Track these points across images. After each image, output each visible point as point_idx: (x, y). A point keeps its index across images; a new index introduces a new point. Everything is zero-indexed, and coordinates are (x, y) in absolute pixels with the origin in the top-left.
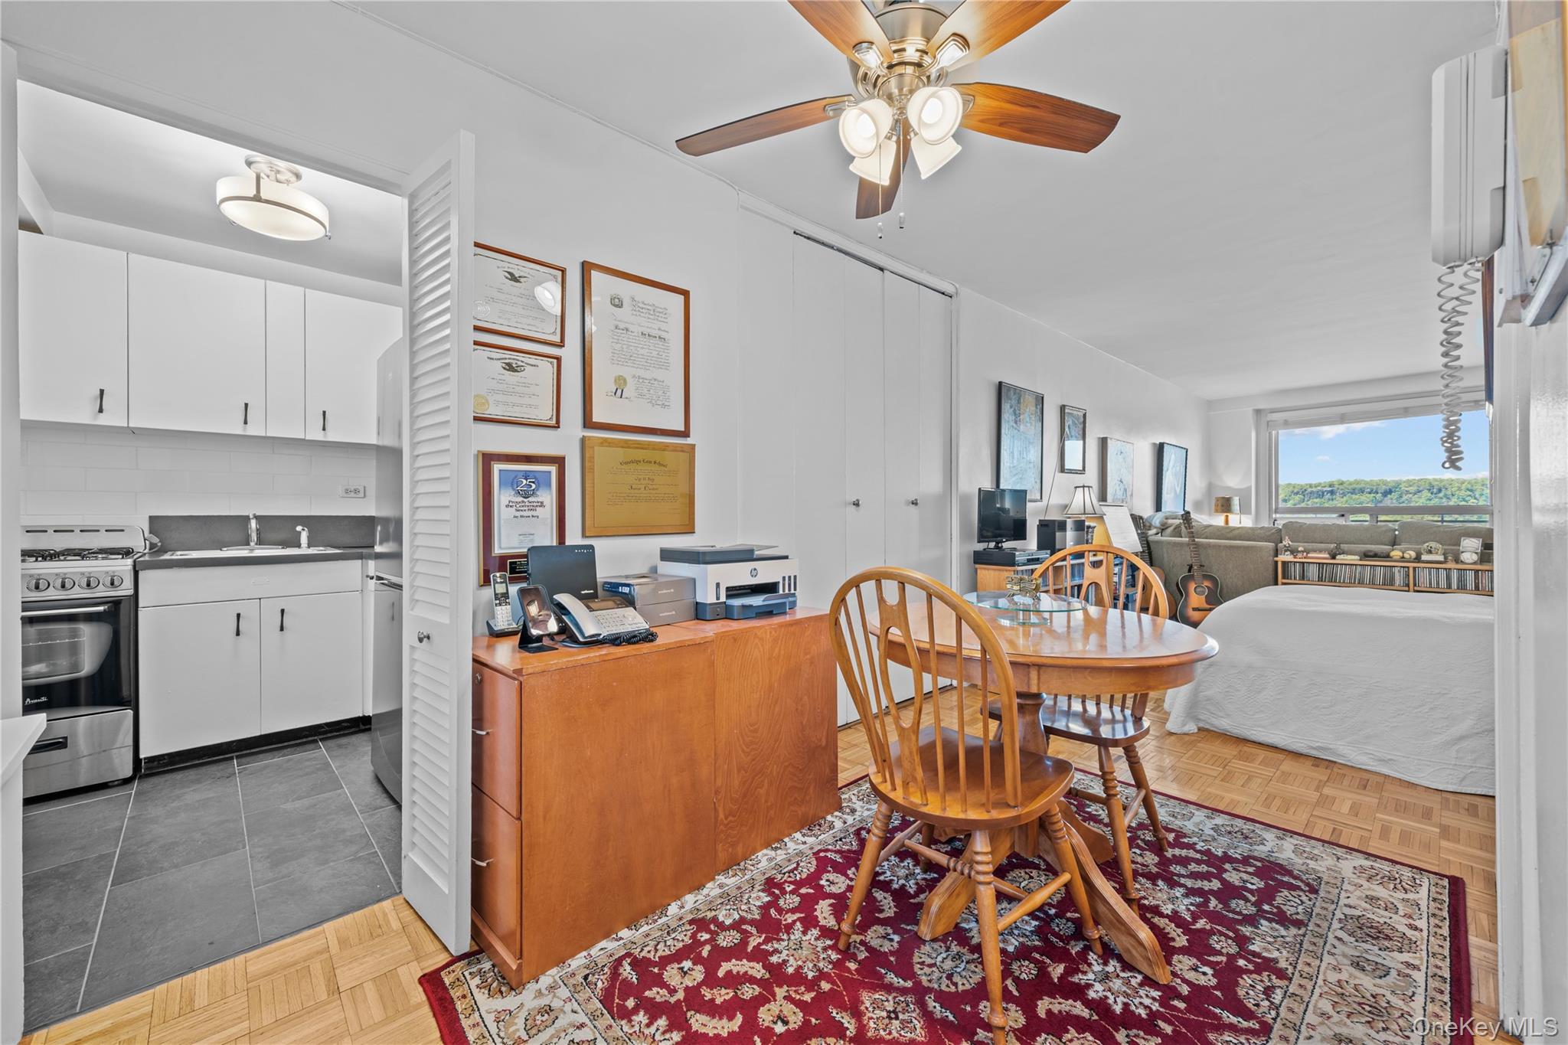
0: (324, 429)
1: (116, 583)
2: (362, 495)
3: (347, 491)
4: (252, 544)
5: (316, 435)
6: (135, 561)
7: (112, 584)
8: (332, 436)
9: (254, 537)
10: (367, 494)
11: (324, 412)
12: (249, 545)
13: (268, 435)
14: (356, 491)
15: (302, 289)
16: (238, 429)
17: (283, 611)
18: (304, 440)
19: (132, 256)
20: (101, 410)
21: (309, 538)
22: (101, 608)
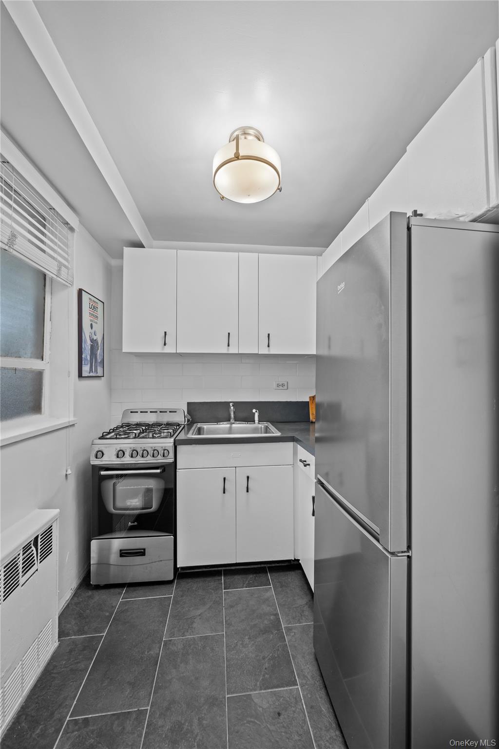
0: (269, 346)
1: (165, 455)
2: (286, 387)
3: (278, 385)
4: (231, 420)
5: (264, 351)
6: (175, 440)
7: (164, 456)
8: (273, 351)
9: (232, 416)
10: (289, 387)
11: (269, 334)
12: (230, 421)
13: (240, 352)
14: (283, 385)
15: (257, 254)
16: (224, 350)
17: (248, 478)
18: (258, 354)
19: (179, 251)
20: (165, 344)
21: (259, 416)
22: (158, 471)
